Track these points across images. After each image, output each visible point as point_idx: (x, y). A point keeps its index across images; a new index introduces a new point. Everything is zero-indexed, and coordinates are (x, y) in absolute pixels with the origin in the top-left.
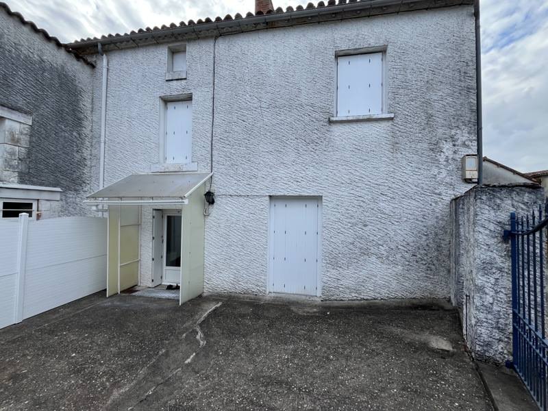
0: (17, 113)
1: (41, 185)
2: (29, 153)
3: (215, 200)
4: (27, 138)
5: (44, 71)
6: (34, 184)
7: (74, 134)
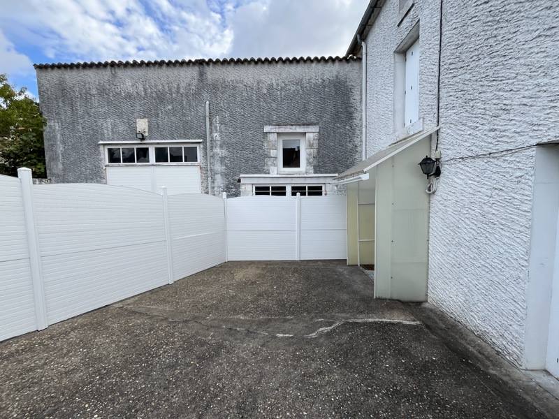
0: (310, 126)
1: (326, 173)
2: (318, 152)
3: (442, 170)
4: (317, 142)
5: (325, 87)
6: (321, 172)
7: (347, 127)
